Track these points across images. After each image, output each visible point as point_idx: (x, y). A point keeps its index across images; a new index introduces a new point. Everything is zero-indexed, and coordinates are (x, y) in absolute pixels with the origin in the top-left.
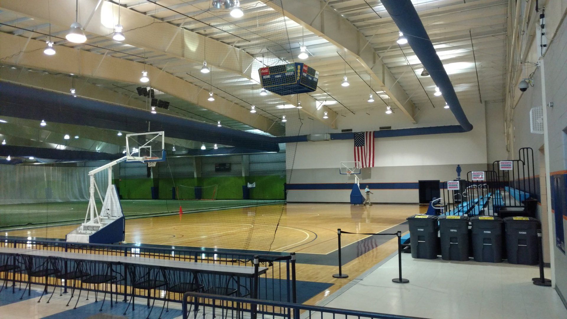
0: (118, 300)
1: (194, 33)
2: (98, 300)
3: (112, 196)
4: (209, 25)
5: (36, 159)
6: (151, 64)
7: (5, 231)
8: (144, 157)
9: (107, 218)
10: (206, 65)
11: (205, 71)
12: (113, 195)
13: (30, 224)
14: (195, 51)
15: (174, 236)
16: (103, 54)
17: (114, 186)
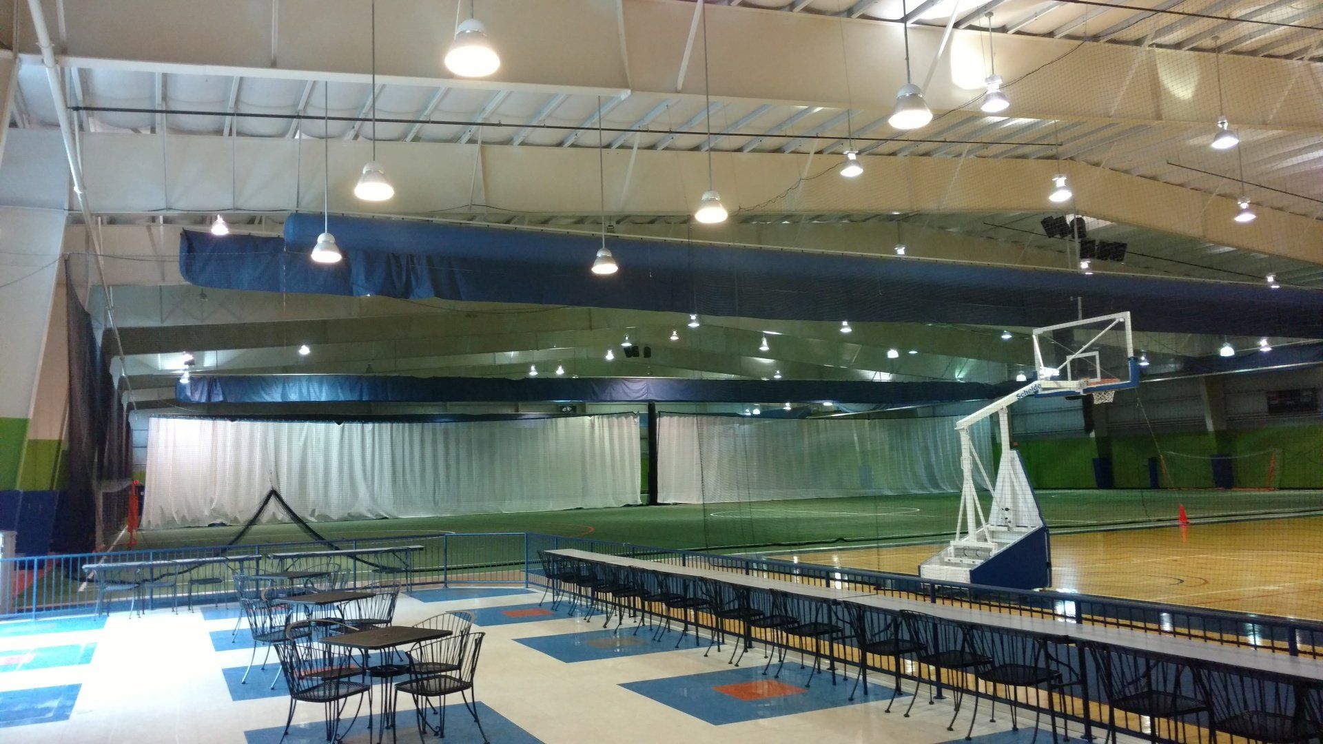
0: (1071, 734)
1: (1184, 53)
2: (1019, 726)
3: (1013, 476)
4: (1229, 19)
5: (837, 405)
6: (1071, 158)
7: (792, 553)
8: (1082, 381)
9: (1005, 529)
10: (1226, 128)
11: (1226, 143)
12: (1015, 474)
13: (841, 540)
14: (1190, 96)
15: (1182, 581)
16: (959, 155)
17: (1015, 453)
